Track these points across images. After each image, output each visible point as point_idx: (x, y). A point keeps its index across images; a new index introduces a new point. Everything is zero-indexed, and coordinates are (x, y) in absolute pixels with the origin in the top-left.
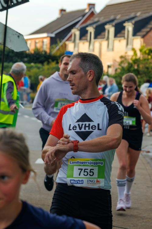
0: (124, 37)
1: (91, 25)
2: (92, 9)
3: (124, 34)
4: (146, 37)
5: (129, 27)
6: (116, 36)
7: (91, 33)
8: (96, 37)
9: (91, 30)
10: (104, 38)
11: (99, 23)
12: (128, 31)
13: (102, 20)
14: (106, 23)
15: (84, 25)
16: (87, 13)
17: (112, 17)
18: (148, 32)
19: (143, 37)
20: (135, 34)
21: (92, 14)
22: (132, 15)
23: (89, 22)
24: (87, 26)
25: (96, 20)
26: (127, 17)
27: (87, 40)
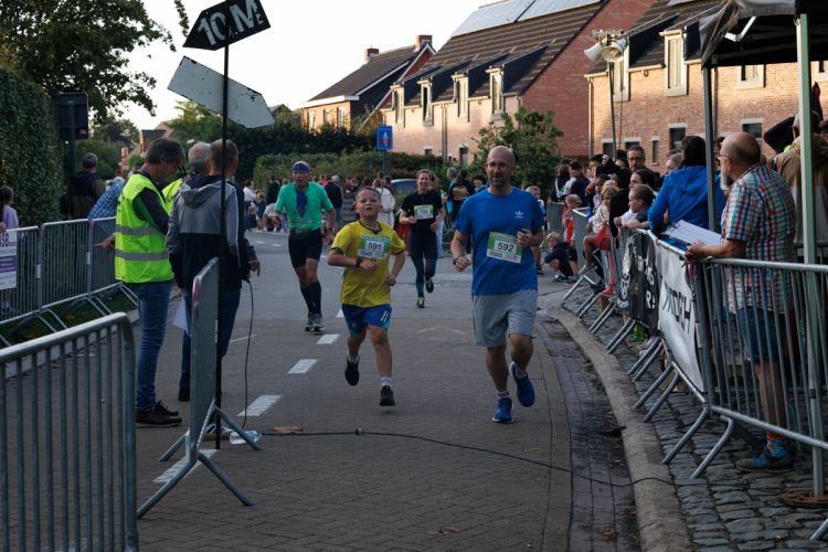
0: (488, 94)
1: (424, 75)
2: (428, 46)
3: (488, 88)
4: (527, 93)
5: (496, 75)
6: (471, 94)
7: (425, 90)
8: (435, 99)
9: (425, 84)
10: (450, 99)
11: (440, 71)
12: (494, 82)
13: (446, 65)
14: (452, 71)
15: (413, 76)
16: (418, 53)
17: (463, 59)
18: (531, 83)
19: (522, 92)
20: (507, 87)
21: (428, 53)
22: (501, 53)
23: (421, 70)
24: (418, 78)
25: (435, 65)
26: (492, 58)
27: (419, 103)
